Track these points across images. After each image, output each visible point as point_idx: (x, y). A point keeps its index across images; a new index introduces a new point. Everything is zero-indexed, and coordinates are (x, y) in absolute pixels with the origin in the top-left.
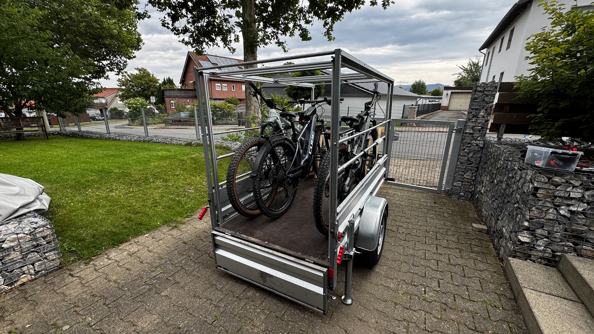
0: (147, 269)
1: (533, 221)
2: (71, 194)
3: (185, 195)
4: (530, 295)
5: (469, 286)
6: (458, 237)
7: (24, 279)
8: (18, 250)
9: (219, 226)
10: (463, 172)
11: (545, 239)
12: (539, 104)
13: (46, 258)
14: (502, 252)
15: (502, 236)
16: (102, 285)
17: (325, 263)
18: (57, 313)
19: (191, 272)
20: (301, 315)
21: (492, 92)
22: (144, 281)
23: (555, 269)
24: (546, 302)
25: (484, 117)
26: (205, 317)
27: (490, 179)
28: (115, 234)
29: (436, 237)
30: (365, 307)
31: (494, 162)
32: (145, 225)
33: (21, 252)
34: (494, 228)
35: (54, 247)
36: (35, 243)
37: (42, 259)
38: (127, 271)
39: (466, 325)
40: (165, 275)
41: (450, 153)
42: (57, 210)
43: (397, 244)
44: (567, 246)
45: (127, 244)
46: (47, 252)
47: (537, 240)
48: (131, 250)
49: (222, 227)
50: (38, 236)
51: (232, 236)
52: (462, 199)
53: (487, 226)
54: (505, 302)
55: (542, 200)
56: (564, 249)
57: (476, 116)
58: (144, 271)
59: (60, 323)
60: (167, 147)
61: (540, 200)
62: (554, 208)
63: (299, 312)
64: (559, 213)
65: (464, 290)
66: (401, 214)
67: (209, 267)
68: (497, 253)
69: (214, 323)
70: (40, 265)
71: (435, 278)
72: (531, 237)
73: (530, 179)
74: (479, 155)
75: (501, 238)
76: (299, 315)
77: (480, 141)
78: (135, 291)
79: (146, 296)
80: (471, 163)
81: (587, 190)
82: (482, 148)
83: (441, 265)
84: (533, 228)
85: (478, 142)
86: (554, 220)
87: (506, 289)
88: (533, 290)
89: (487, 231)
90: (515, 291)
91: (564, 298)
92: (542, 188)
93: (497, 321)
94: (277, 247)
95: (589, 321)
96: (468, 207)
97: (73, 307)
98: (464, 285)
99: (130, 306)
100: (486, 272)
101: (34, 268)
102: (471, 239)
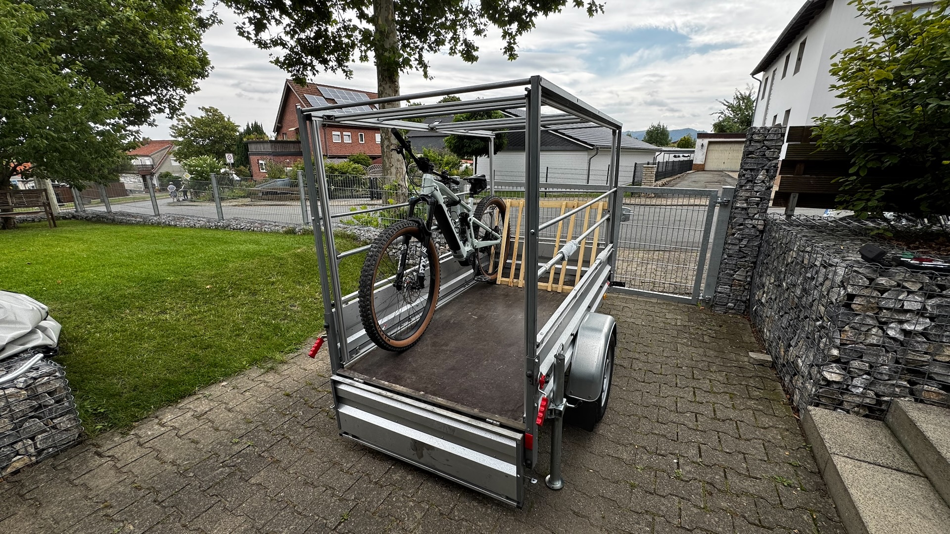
0: (226, 441)
1: (847, 347)
2: (96, 317)
3: (286, 315)
4: (843, 466)
5: (747, 454)
6: (726, 375)
7: (18, 463)
8: (7, 415)
9: (343, 368)
10: (733, 270)
11: (865, 377)
12: (853, 161)
13: (54, 427)
14: (796, 397)
15: (796, 372)
16: (150, 470)
17: (520, 425)
18: (76, 519)
19: (299, 444)
20: (480, 510)
21: (776, 142)
22: (222, 461)
23: (881, 423)
24: (869, 477)
25: (764, 183)
26: (324, 518)
27: (775, 281)
28: (171, 384)
29: (693, 376)
30: (584, 494)
31: (781, 254)
32: (222, 366)
33: (12, 419)
34: (784, 360)
35: (68, 408)
36: (35, 403)
37: (48, 429)
38: (193, 445)
39: (744, 517)
40: (256, 450)
41: (711, 240)
42: (73, 346)
43: (632, 389)
44: (899, 386)
45: (191, 399)
46: (56, 418)
47: (853, 378)
48: (199, 410)
49: (348, 369)
50: (40, 390)
51: (365, 383)
52: (731, 313)
53: (772, 356)
54: (804, 479)
55: (859, 315)
56: (894, 390)
57: (751, 181)
58: (220, 443)
60: (254, 237)
61: (857, 315)
62: (878, 327)
63: (477, 504)
64: (887, 334)
65: (740, 461)
66: (636, 339)
67: (328, 435)
68: (789, 399)
69: (339, 527)
70: (44, 439)
71: (694, 442)
72: (843, 372)
73: (841, 282)
74: (757, 243)
75: (795, 375)
76: (478, 510)
77: (759, 220)
78: (207, 478)
79: (224, 485)
80: (745, 255)
81: (930, 297)
82: (762, 232)
83: (702, 420)
84: (846, 358)
85: (755, 222)
86: (879, 346)
87: (806, 457)
88: (848, 457)
89: (773, 364)
90: (820, 461)
91: (897, 470)
92: (860, 296)
93: (794, 509)
94: (440, 400)
95: (937, 505)
96: (741, 325)
97: (103, 508)
98: (739, 452)
99: (199, 503)
100: (774, 429)
101: (35, 444)
102: (748, 377)
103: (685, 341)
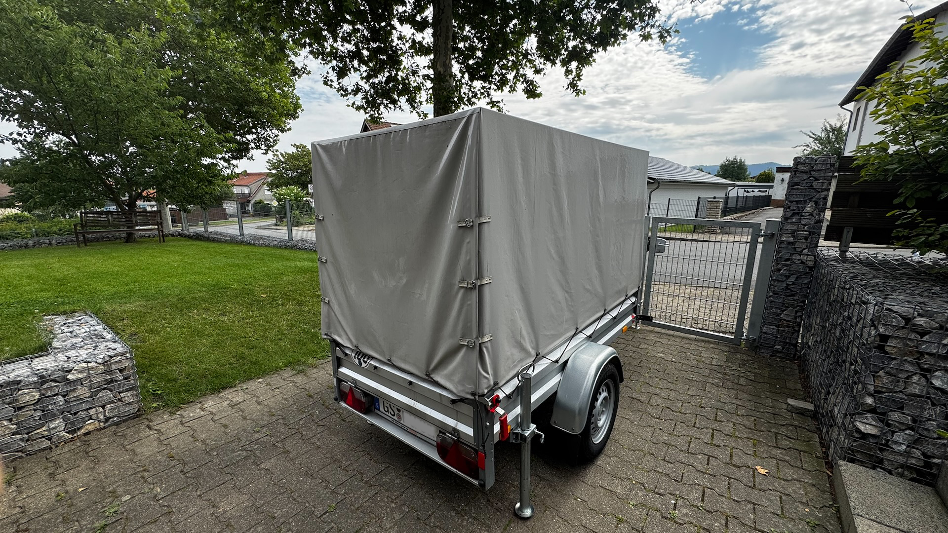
0: (249, 428)
1: (883, 396)
2: (170, 314)
4: (866, 529)
5: (758, 505)
6: (755, 420)
7: (90, 426)
8: (87, 385)
10: (779, 309)
11: (907, 432)
13: (120, 400)
14: (831, 451)
15: (833, 422)
16: (185, 445)
18: (120, 477)
19: (309, 439)
21: (825, 173)
22: (242, 445)
23: (929, 489)
25: (813, 216)
26: (313, 506)
27: (820, 322)
28: (217, 375)
29: (716, 417)
30: (566, 521)
31: (826, 292)
33: (90, 388)
34: (823, 409)
35: (132, 384)
36: (108, 377)
37: (116, 401)
38: (223, 429)
40: (272, 440)
41: (755, 275)
43: (644, 424)
45: (231, 390)
46: (122, 392)
47: (893, 433)
48: (234, 400)
50: (114, 367)
52: (779, 357)
53: (815, 405)
55: (896, 359)
56: (946, 452)
57: (798, 214)
58: (244, 430)
59: (120, 490)
61: (893, 359)
62: (920, 374)
64: (932, 383)
65: (747, 511)
68: (824, 453)
69: (324, 516)
70: (112, 409)
71: (699, 485)
72: (881, 425)
73: (872, 320)
74: (807, 281)
75: (831, 426)
77: (808, 255)
78: (226, 458)
79: (239, 466)
80: (793, 293)
82: (811, 268)
83: (715, 464)
84: (885, 409)
85: (803, 258)
86: (922, 397)
87: (829, 517)
88: (875, 521)
89: (814, 415)
90: (844, 523)
92: (896, 338)
96: (788, 370)
97: (141, 471)
98: (750, 502)
99: (215, 478)
100: (797, 483)
101: (105, 411)
102: (780, 425)
103: (716, 381)
